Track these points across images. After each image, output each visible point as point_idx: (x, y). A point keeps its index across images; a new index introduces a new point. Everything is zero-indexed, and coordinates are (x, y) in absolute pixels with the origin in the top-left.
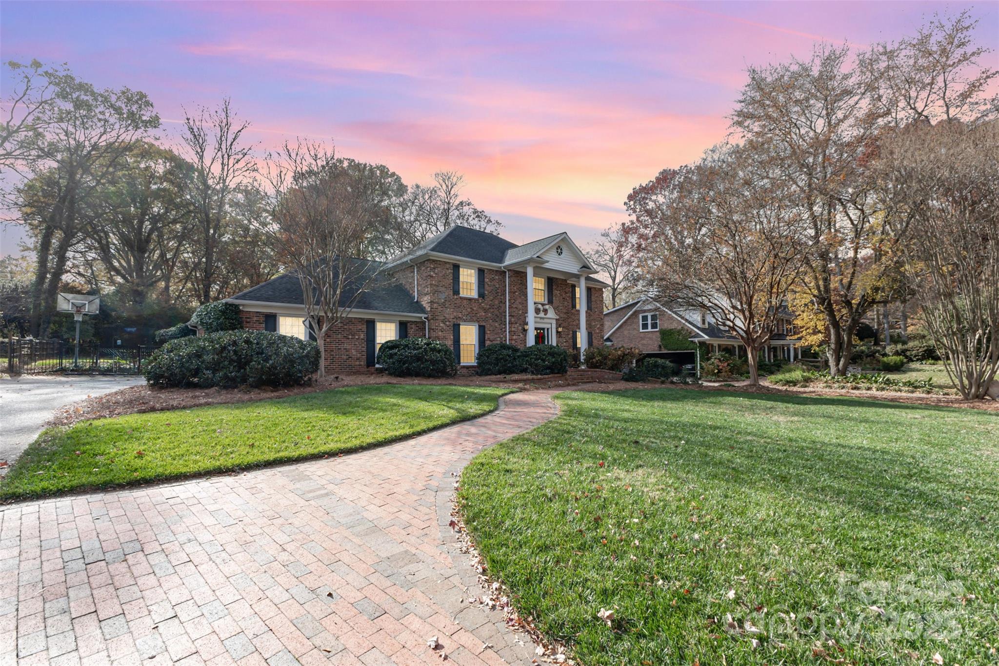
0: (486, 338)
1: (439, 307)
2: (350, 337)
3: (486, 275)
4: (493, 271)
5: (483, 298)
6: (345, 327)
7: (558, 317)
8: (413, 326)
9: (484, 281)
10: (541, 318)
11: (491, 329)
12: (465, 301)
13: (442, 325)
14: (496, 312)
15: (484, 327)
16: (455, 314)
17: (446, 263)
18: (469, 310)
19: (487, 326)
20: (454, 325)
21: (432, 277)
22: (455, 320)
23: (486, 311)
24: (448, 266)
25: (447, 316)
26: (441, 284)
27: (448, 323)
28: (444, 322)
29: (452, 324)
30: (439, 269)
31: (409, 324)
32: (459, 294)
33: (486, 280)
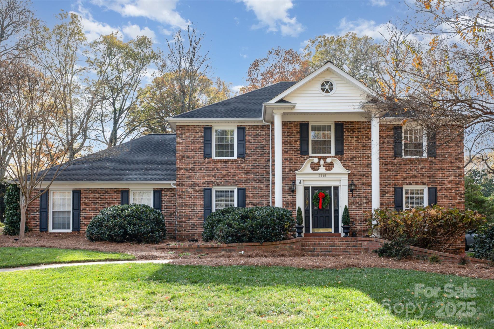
0: (247, 201)
1: (187, 173)
2: (106, 206)
3: (247, 132)
4: (257, 126)
5: (244, 158)
6: (102, 197)
7: (349, 172)
8: (168, 193)
9: (244, 140)
10: (320, 175)
11: (255, 191)
12: (219, 164)
13: (190, 190)
14: (261, 172)
15: (244, 190)
16: (206, 178)
17: (195, 127)
18: (224, 172)
19: (249, 188)
20: (205, 190)
21: (179, 143)
22: (205, 185)
23: (247, 172)
24: (197, 129)
25: (197, 181)
26: (189, 149)
27: (197, 188)
28: (192, 187)
29: (202, 189)
30: (187, 134)
31: (163, 192)
32: (211, 157)
33: (248, 138)
